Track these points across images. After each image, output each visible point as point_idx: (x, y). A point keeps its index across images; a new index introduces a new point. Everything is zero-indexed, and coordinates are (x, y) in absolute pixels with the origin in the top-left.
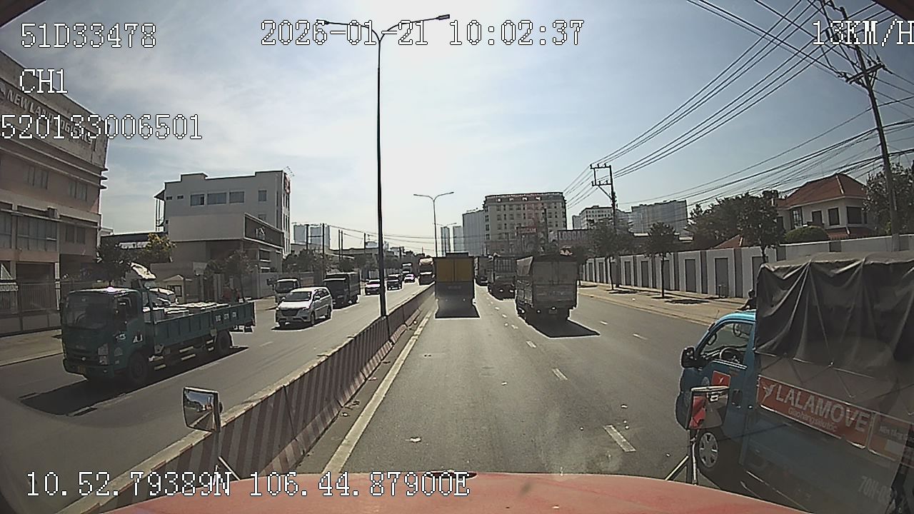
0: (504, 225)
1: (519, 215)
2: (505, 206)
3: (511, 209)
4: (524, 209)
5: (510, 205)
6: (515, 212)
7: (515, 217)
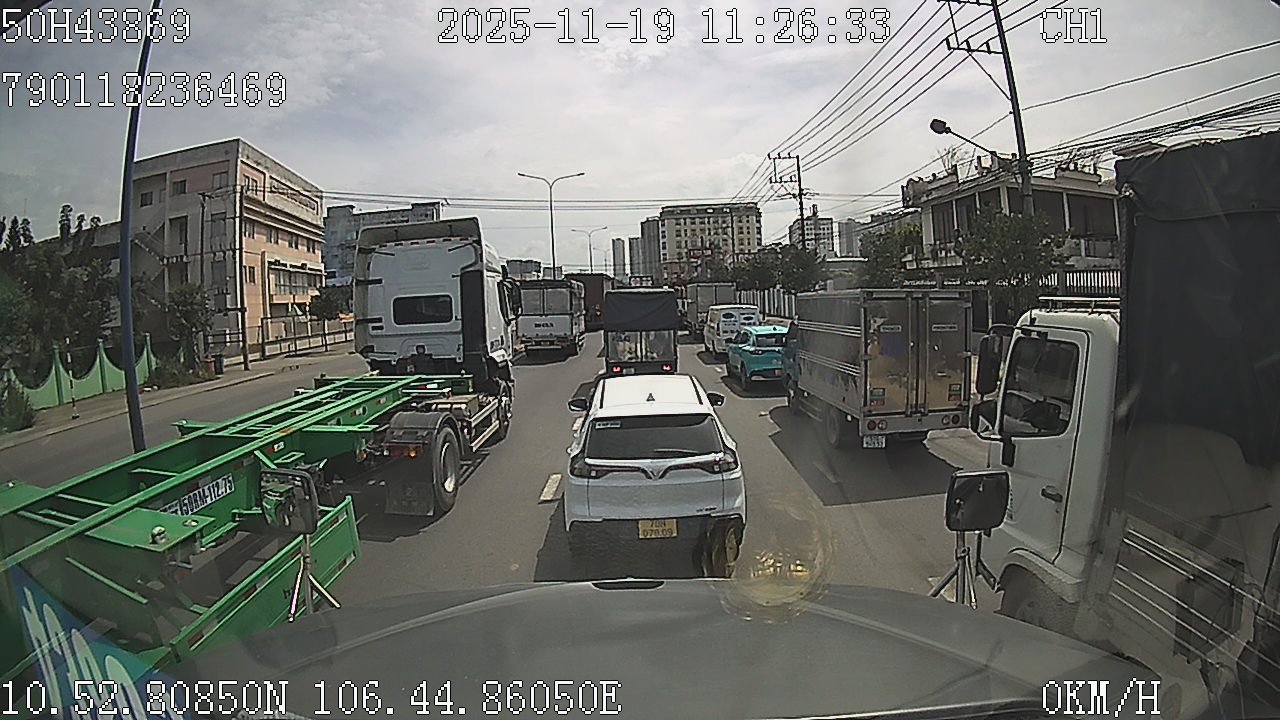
0: (684, 242)
1: (703, 230)
2: (685, 219)
3: (694, 223)
4: (709, 222)
5: (694, 219)
6: (698, 227)
7: (698, 232)
